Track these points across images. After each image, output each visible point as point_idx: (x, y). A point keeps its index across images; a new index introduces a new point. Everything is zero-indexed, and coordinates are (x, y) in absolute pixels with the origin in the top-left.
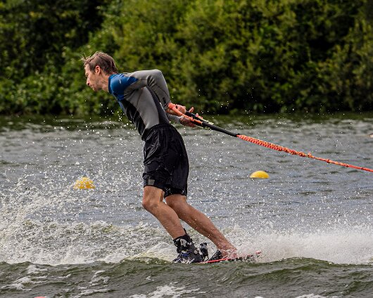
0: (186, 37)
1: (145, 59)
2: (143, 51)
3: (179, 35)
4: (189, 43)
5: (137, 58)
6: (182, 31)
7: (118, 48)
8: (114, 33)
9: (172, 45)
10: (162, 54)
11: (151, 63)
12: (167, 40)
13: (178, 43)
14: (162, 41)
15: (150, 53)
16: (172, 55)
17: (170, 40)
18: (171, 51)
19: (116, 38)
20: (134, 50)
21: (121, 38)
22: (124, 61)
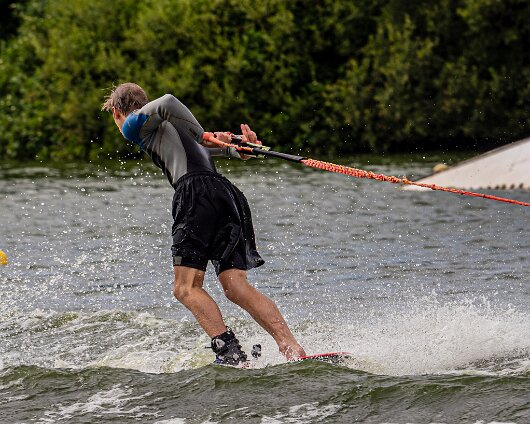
0: (137, 48)
1: (79, 79)
2: (76, 67)
3: (127, 44)
4: (142, 57)
5: (69, 78)
6: (132, 39)
7: (40, 63)
8: (35, 43)
9: (118, 60)
10: (104, 73)
11: (88, 84)
12: (111, 53)
13: (127, 56)
14: (104, 54)
15: (87, 71)
16: (118, 73)
17: (115, 52)
18: (117, 67)
19: (39, 50)
20: (64, 66)
21: (44, 50)
22: (50, 82)
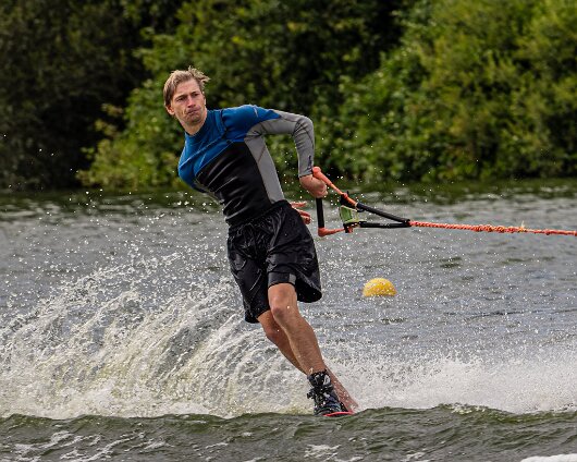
0: (531, 57)
1: (469, 92)
2: (466, 78)
3: (520, 54)
4: (537, 66)
5: (457, 90)
6: (525, 48)
7: (425, 73)
8: (420, 52)
9: (509, 69)
10: (496, 84)
11: (478, 97)
12: (502, 62)
13: (519, 65)
14: (492, 63)
15: (476, 83)
16: (510, 83)
17: (506, 62)
18: (508, 78)
19: (425, 60)
20: (453, 78)
21: (431, 59)
22: (437, 96)
